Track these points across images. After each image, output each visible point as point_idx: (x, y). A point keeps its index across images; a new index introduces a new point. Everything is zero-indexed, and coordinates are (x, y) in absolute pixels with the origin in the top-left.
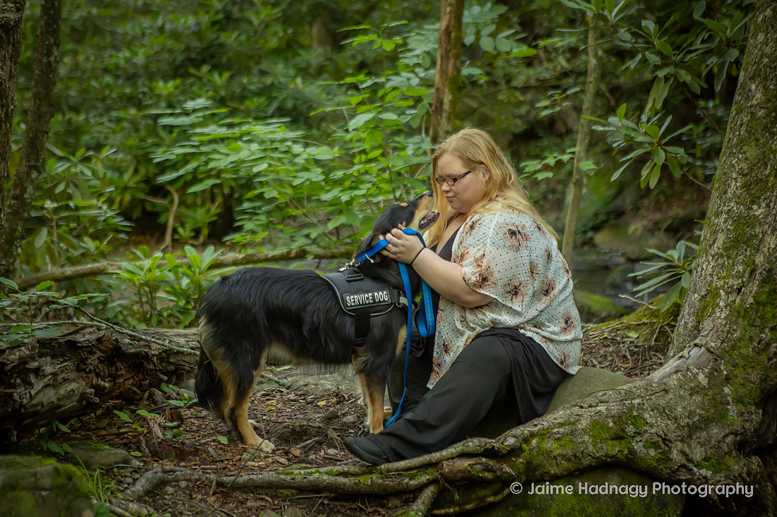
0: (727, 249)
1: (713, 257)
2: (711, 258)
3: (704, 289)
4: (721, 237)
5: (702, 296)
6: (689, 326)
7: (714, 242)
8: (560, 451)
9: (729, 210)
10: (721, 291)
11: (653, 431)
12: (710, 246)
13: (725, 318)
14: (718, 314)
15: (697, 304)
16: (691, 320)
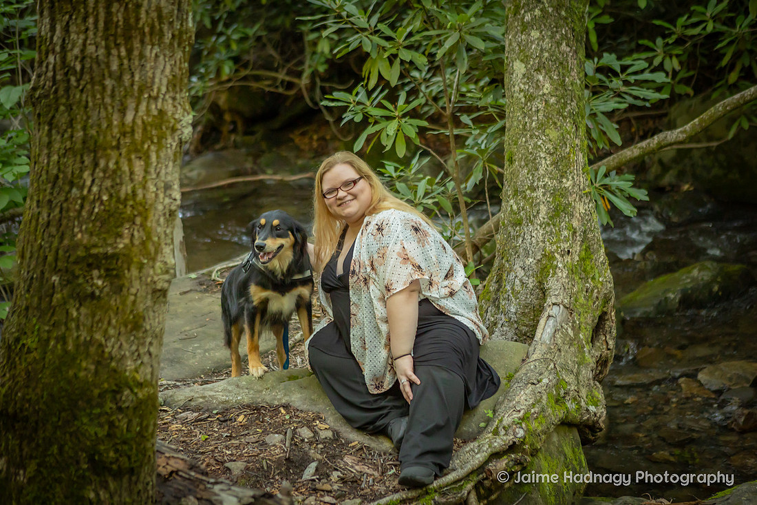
0: (551, 218)
1: (541, 226)
2: (539, 227)
3: (539, 254)
4: (543, 209)
5: (538, 260)
6: (531, 286)
7: (538, 213)
8: (540, 428)
9: (545, 185)
10: (556, 254)
11: (573, 388)
12: (534, 216)
13: (567, 277)
14: (560, 274)
15: (534, 267)
16: (531, 280)
